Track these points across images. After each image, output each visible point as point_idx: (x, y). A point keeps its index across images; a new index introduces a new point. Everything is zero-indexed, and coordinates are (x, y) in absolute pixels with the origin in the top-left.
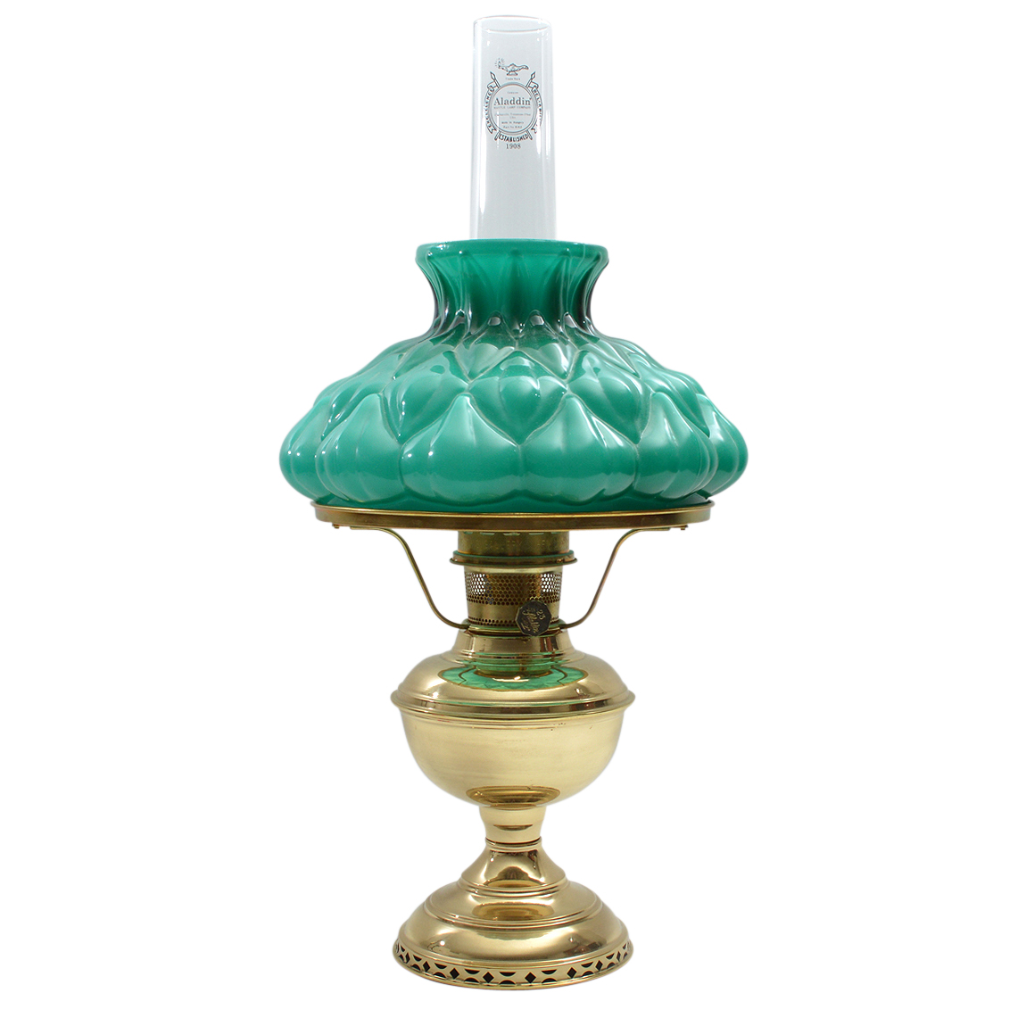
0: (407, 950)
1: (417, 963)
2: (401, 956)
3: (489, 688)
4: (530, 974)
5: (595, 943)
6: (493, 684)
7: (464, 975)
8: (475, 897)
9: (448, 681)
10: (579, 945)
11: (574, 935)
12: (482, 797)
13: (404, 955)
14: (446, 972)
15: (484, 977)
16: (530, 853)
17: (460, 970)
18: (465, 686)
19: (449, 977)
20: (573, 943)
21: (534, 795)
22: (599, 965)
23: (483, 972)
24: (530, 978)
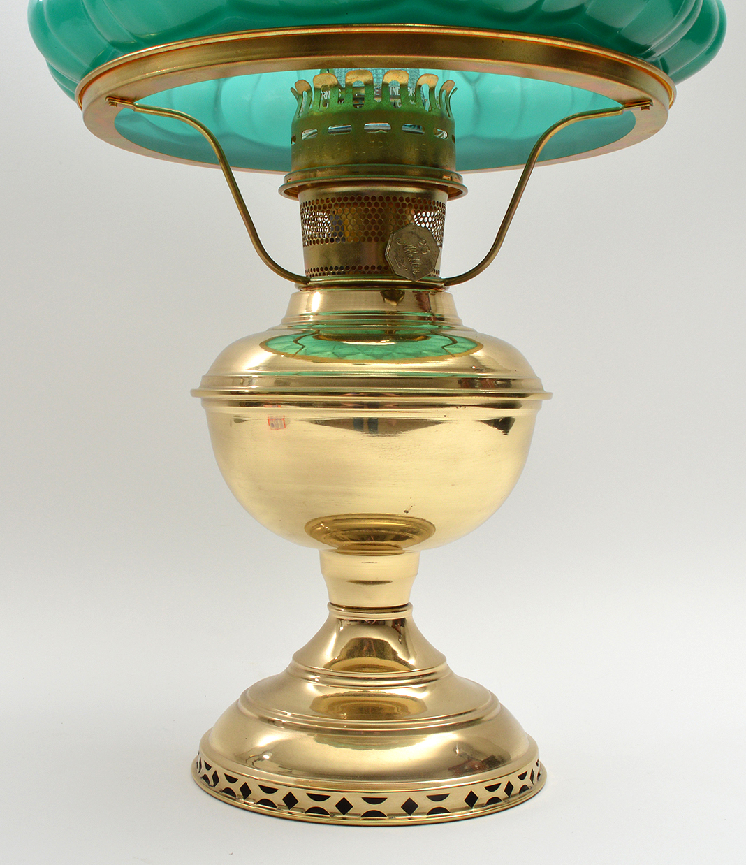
0: (215, 767)
1: (231, 786)
2: (205, 778)
3: (341, 358)
4: (410, 800)
5: (493, 757)
6: (345, 351)
7: (305, 802)
8: (317, 687)
9: (278, 352)
10: (470, 759)
11: (461, 744)
12: (327, 532)
13: (210, 774)
14: (277, 798)
15: (337, 806)
16: (395, 621)
17: (300, 795)
18: (303, 357)
19: (281, 807)
20: (460, 755)
21: (403, 530)
22: (509, 788)
23: (336, 798)
24: (410, 807)
